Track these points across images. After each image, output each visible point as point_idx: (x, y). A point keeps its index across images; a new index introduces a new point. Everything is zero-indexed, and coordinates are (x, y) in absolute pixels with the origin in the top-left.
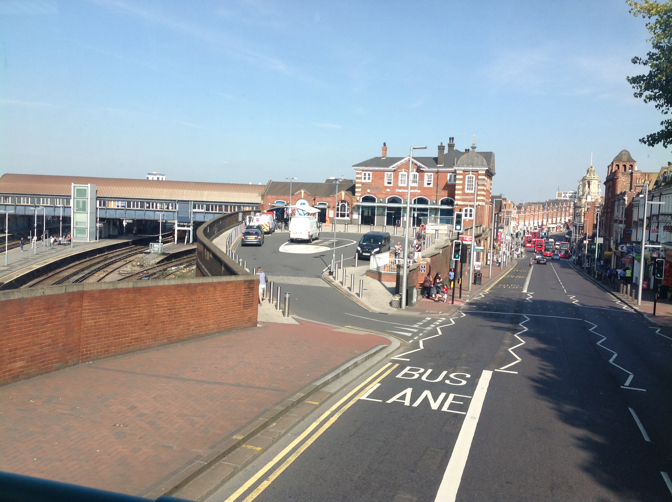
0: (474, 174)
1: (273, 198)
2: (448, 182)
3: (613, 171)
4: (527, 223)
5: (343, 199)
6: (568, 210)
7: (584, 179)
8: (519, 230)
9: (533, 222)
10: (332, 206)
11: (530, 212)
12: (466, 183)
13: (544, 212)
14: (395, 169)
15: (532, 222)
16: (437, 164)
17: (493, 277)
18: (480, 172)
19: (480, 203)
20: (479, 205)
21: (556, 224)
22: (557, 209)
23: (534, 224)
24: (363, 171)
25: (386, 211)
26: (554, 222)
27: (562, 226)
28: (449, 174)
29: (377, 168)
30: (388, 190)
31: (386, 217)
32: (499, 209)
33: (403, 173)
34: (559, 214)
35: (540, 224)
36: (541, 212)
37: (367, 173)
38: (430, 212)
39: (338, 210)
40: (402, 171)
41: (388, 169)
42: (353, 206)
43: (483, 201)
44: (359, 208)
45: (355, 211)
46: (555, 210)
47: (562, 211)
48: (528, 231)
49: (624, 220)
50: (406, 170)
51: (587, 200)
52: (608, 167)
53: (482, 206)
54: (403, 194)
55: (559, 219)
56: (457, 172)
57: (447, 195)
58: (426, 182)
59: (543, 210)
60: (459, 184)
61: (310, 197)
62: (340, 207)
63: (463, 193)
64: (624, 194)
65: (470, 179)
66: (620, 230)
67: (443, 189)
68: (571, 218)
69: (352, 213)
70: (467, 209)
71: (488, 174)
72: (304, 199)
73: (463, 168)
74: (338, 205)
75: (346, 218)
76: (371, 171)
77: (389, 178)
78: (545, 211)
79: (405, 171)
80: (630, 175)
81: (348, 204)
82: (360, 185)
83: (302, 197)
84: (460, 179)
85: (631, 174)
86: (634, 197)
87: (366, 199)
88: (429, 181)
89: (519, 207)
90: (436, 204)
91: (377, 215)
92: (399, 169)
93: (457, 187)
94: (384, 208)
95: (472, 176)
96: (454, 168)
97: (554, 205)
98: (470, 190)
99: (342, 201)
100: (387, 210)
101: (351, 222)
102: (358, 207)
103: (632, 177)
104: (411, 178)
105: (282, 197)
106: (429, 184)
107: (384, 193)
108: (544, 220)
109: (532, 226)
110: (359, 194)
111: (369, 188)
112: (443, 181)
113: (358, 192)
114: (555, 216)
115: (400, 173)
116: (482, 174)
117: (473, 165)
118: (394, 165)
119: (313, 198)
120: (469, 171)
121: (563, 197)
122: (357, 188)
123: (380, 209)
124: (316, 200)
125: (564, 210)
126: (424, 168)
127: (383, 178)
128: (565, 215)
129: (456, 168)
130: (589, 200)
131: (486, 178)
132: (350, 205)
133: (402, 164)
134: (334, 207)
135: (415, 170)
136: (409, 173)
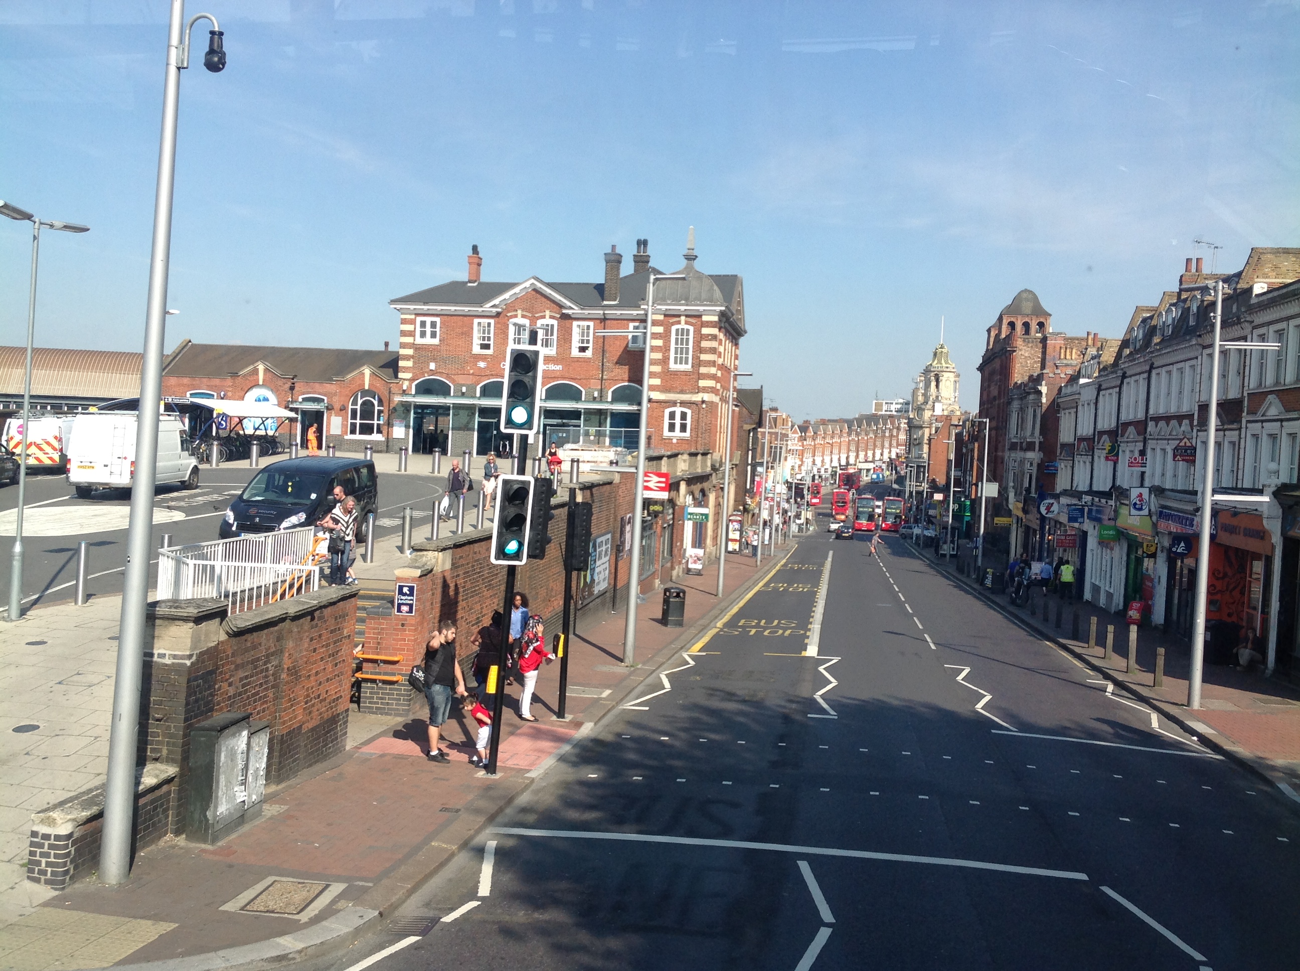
0: (691, 324)
1: (183, 385)
2: (630, 345)
3: (1003, 336)
4: (818, 460)
5: (367, 387)
6: (895, 434)
7: (927, 371)
8: (804, 474)
9: (830, 458)
10: (337, 406)
11: (824, 438)
12: (673, 346)
13: (850, 438)
14: (500, 310)
15: (827, 459)
16: (603, 300)
17: (728, 591)
18: (705, 318)
19: (707, 397)
20: (703, 402)
21: (873, 461)
22: (876, 432)
23: (831, 461)
24: (417, 315)
25: (477, 419)
26: (870, 459)
27: (884, 466)
28: (631, 325)
29: (452, 308)
30: (482, 364)
31: (476, 434)
32: (757, 420)
33: (520, 320)
34: (878, 443)
35: (843, 462)
36: (845, 439)
37: (428, 320)
38: (585, 420)
39: (354, 416)
40: (516, 316)
41: (480, 309)
42: (392, 406)
43: (713, 390)
44: (409, 411)
45: (399, 417)
46: (872, 435)
47: (884, 436)
48: (820, 477)
49: (1040, 443)
50: (525, 313)
51: (934, 411)
52: (989, 331)
53: (712, 405)
55: (878, 452)
56: (651, 318)
57: (626, 376)
58: (576, 344)
59: (849, 434)
60: (654, 349)
61: (280, 383)
62: (358, 407)
63: (663, 372)
64: (1036, 380)
65: (682, 335)
66: (1028, 465)
67: (617, 363)
68: (902, 450)
69: (389, 424)
70: (674, 412)
71: (727, 325)
72: (264, 386)
73: (664, 308)
74: (355, 403)
75: (376, 437)
76: (437, 315)
77: (484, 333)
78: (853, 436)
79: (523, 316)
80: (1040, 342)
81: (381, 402)
82: (410, 352)
83: (261, 383)
84: (655, 337)
85: (1044, 340)
86: (1061, 387)
87: (426, 388)
88: (583, 342)
89: (804, 428)
90: (601, 398)
91: (453, 429)
92: (509, 312)
93: (648, 356)
94: (471, 408)
95: (687, 327)
96: (643, 308)
97: (869, 425)
98: (681, 363)
99: (365, 393)
100: (479, 416)
101: (387, 446)
102: (406, 407)
103: (1045, 347)
104: (540, 333)
105: (205, 381)
106: (583, 349)
107: (471, 372)
108: (850, 454)
109: (827, 466)
110: (408, 375)
111: (434, 360)
112: (618, 343)
113: (406, 369)
114: (871, 446)
115: (511, 321)
116: (711, 322)
117: (688, 300)
118: (496, 301)
119: (289, 384)
120: (679, 316)
121: (886, 411)
122: (404, 359)
123: (461, 412)
124: (296, 389)
125: (887, 434)
126: (571, 308)
127: (469, 334)
128: (891, 445)
129: (648, 309)
130: (938, 411)
131: (721, 336)
132: (386, 404)
133: (517, 299)
134: (343, 409)
135: (548, 313)
136: (533, 320)
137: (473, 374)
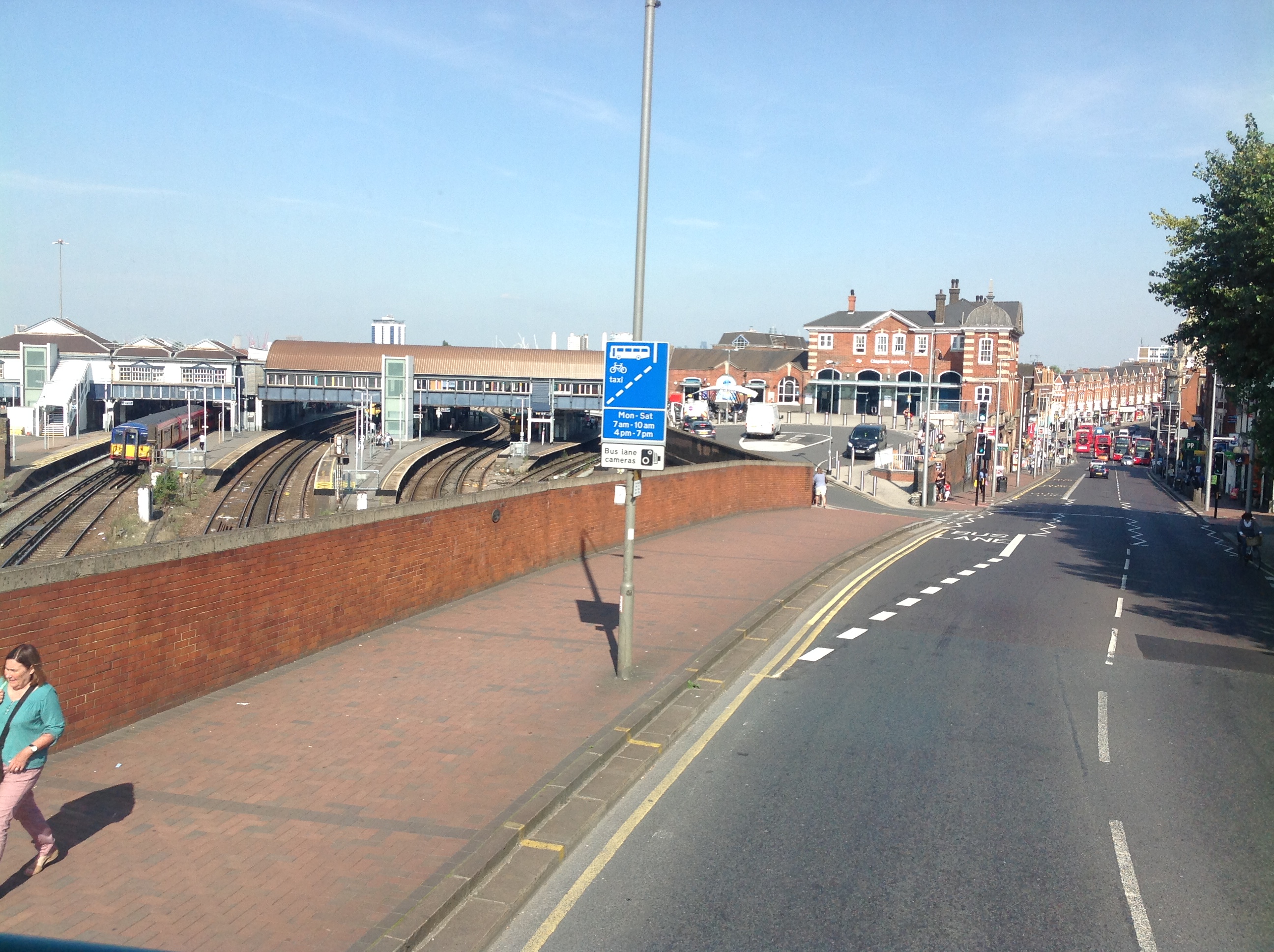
0: (992, 337)
1: (682, 374)
2: (952, 348)
5: (789, 375)
6: (1155, 381)
8: (1067, 417)
9: (1092, 403)
10: (772, 386)
11: (1086, 385)
12: (980, 350)
13: (1112, 385)
14: (870, 329)
15: (1089, 404)
16: (934, 321)
17: (1022, 485)
18: (1000, 334)
19: (1001, 380)
20: (999, 382)
21: (1134, 406)
22: (1137, 380)
23: (1094, 406)
24: (819, 332)
25: (856, 392)
26: (1132, 403)
27: (1146, 410)
28: (953, 337)
29: (841, 329)
30: (859, 361)
31: (855, 401)
32: (1031, 385)
33: (882, 335)
34: (1140, 390)
35: (1105, 407)
36: (1107, 386)
37: (826, 335)
38: (924, 393)
39: (781, 392)
40: (880, 332)
41: (858, 329)
42: (804, 385)
43: (1006, 376)
44: (814, 388)
45: (808, 392)
46: (1133, 382)
47: (1145, 383)
48: (1082, 420)
50: (886, 331)
51: (1186, 364)
53: (1005, 384)
54: (882, 367)
55: (1139, 398)
56: (966, 334)
57: (949, 367)
58: (917, 347)
59: (1111, 381)
60: (969, 352)
61: (738, 372)
62: (784, 386)
63: (974, 365)
65: (986, 344)
67: (943, 359)
68: (1161, 395)
69: (803, 396)
70: (981, 389)
71: (1013, 335)
73: (975, 329)
74: (782, 384)
75: (794, 403)
76: (832, 333)
77: (860, 342)
78: (1115, 384)
79: (884, 332)
81: (797, 382)
82: (815, 354)
83: (727, 373)
84: (970, 345)
87: (825, 375)
88: (922, 347)
89: (1067, 378)
90: (934, 380)
91: (841, 399)
92: (876, 330)
93: (965, 356)
94: (852, 387)
95: (989, 339)
96: (962, 328)
97: (1130, 373)
98: (985, 360)
99: (788, 378)
100: (858, 391)
101: (801, 409)
102: (813, 386)
104: (895, 342)
105: (695, 372)
106: (921, 351)
107: (853, 365)
108: (1112, 399)
109: (1090, 410)
110: (814, 368)
111: (830, 358)
112: (944, 348)
113: (813, 364)
114: (1132, 391)
115: (877, 336)
116: (1005, 336)
117: (990, 324)
118: (868, 324)
119: (743, 374)
120: (984, 333)
121: (1150, 357)
122: (811, 358)
123: (847, 389)
124: (746, 376)
125: (1149, 381)
126: (915, 328)
127: (850, 343)
128: (1152, 391)
129: (964, 328)
131: (1010, 342)
132: (801, 384)
133: (881, 323)
134: (775, 387)
135: (900, 330)
136: (890, 335)
137: (854, 367)
